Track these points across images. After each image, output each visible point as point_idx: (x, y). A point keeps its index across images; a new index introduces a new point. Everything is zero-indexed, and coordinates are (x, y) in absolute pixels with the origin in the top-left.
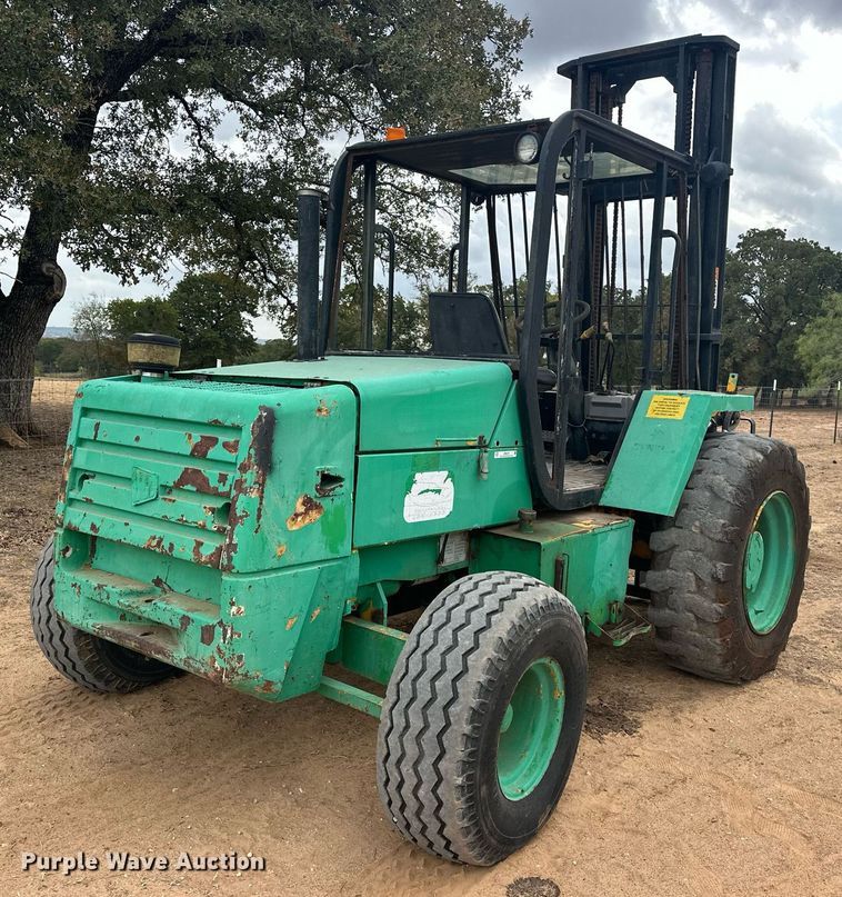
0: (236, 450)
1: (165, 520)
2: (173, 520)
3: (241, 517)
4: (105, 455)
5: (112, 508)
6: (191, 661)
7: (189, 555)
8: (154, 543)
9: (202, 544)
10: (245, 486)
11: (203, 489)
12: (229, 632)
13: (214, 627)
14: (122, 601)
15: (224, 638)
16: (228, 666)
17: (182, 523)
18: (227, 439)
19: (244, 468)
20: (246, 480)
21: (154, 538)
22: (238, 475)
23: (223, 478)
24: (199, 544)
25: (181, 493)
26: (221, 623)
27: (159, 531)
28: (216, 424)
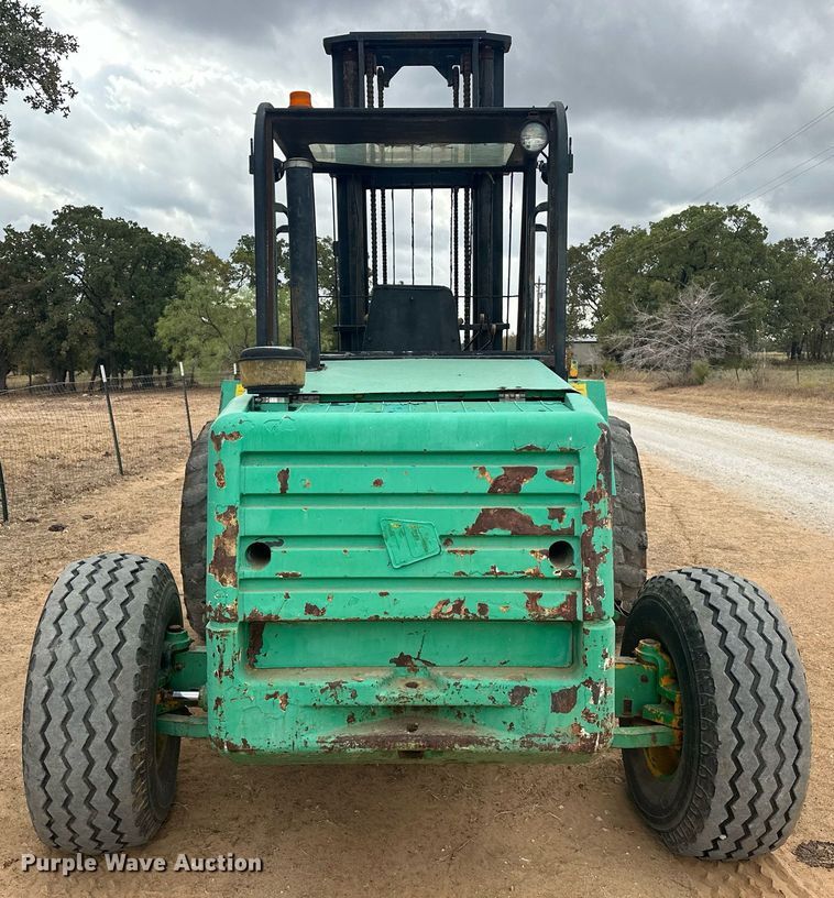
0: (571, 479)
1: (461, 578)
2: (477, 575)
3: (602, 555)
4: (309, 512)
5: (346, 578)
6: (535, 740)
7: (521, 612)
8: (449, 608)
9: (540, 596)
10: (599, 517)
11: (522, 529)
12: (602, 689)
13: (575, 689)
14: (382, 694)
15: (596, 699)
16: (603, 730)
17: (495, 577)
18: (551, 467)
19: (593, 497)
20: (599, 511)
21: (446, 603)
22: (586, 507)
23: (557, 514)
24: (534, 597)
25: (485, 541)
26: (589, 682)
27: (453, 593)
28: (531, 451)
